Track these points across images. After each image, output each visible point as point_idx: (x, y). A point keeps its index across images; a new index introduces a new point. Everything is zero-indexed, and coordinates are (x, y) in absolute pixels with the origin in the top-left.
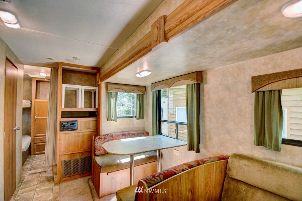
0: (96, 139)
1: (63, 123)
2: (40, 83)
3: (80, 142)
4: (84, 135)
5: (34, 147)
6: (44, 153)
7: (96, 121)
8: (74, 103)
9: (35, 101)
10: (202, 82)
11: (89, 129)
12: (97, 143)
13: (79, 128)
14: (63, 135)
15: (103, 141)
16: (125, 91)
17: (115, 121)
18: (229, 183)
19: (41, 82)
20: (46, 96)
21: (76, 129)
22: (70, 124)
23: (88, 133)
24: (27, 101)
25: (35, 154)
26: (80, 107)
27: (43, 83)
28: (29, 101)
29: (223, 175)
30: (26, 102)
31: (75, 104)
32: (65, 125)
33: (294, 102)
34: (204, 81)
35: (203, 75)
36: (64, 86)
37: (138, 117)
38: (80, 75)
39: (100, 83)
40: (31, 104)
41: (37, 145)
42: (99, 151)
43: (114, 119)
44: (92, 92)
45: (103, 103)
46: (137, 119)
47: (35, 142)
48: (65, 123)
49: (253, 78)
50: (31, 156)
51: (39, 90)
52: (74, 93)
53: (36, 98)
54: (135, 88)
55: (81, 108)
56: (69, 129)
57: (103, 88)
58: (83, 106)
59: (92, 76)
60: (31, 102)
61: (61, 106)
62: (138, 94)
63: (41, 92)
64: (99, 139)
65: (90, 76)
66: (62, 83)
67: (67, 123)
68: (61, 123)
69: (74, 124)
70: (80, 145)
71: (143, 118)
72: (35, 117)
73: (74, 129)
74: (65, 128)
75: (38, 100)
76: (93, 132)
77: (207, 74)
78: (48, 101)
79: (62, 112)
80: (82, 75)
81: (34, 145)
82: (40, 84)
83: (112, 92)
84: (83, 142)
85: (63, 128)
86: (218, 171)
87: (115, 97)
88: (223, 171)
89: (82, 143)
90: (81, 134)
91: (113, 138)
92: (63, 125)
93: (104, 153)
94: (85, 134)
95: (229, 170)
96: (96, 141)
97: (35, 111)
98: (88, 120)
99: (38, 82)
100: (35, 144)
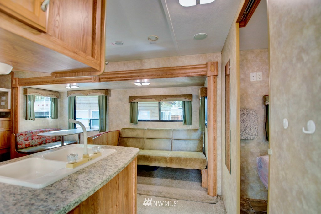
7: (9, 121)
10: (108, 95)
11: (2, 129)
12: (19, 139)
15: (24, 137)
16: (42, 95)
17: (34, 120)
18: (121, 139)
29: (118, 137)
33: (154, 107)
34: (109, 95)
35: (109, 91)
37: (53, 117)
39: (18, 86)
42: (21, 145)
43: (32, 118)
46: (52, 118)
49: (130, 97)
54: (51, 93)
57: (20, 91)
62: (53, 98)
64: (20, 135)
71: (57, 118)
76: (6, 131)
77: (110, 91)
83: (30, 95)
86: (117, 135)
87: (33, 100)
88: (118, 135)
91: (32, 134)
93: (25, 147)
95: (121, 134)
96: (17, 137)
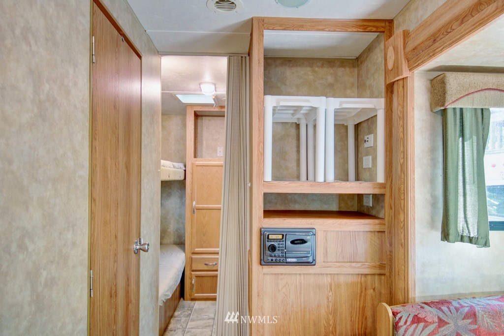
0: (401, 323)
1: (271, 237)
2: (202, 119)
3: (323, 311)
4: (338, 286)
5: (191, 279)
6: (214, 299)
7: (379, 232)
8: (292, 165)
9: (193, 164)
11: (354, 264)
13: (319, 259)
14: (268, 278)
17: (482, 241)
19: (204, 118)
20: (216, 151)
21: (310, 260)
22: (293, 242)
23: (350, 279)
24: (176, 164)
25: (193, 297)
26: (320, 178)
27: (209, 120)
28: (182, 165)
30: (174, 167)
31: (295, 168)
32: (276, 244)
36: (271, 101)
38: (309, 69)
39: (406, 73)
40: (185, 171)
41: (197, 276)
43: (473, 234)
44: (346, 127)
45: (416, 160)
47: (194, 268)
48: (274, 237)
50: (185, 302)
51: (202, 136)
52: (293, 131)
53: (195, 157)
55: (325, 181)
56: (289, 260)
58: (331, 177)
59: (347, 69)
60: (185, 166)
61: (262, 173)
63: (204, 142)
64: (413, 322)
65: (340, 71)
66: (265, 94)
67: (280, 237)
68: (264, 236)
69: (303, 242)
70: (323, 322)
72: (194, 203)
73: (304, 262)
74: (277, 253)
75: (199, 162)
76: (369, 277)
78: (222, 163)
79: (265, 194)
80: (316, 69)
81: (191, 274)
82: (202, 122)
83: (461, 109)
84: (334, 312)
85: (268, 252)
87: (477, 130)
89: (331, 317)
90: (327, 280)
91: (475, 322)
92: (268, 244)
94: (342, 279)
97: (192, 190)
98: (351, 228)
99: (199, 118)
100: (193, 273)
